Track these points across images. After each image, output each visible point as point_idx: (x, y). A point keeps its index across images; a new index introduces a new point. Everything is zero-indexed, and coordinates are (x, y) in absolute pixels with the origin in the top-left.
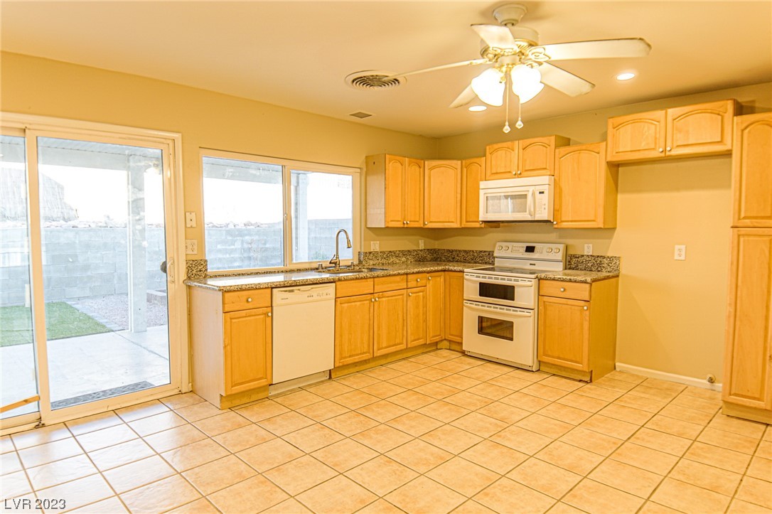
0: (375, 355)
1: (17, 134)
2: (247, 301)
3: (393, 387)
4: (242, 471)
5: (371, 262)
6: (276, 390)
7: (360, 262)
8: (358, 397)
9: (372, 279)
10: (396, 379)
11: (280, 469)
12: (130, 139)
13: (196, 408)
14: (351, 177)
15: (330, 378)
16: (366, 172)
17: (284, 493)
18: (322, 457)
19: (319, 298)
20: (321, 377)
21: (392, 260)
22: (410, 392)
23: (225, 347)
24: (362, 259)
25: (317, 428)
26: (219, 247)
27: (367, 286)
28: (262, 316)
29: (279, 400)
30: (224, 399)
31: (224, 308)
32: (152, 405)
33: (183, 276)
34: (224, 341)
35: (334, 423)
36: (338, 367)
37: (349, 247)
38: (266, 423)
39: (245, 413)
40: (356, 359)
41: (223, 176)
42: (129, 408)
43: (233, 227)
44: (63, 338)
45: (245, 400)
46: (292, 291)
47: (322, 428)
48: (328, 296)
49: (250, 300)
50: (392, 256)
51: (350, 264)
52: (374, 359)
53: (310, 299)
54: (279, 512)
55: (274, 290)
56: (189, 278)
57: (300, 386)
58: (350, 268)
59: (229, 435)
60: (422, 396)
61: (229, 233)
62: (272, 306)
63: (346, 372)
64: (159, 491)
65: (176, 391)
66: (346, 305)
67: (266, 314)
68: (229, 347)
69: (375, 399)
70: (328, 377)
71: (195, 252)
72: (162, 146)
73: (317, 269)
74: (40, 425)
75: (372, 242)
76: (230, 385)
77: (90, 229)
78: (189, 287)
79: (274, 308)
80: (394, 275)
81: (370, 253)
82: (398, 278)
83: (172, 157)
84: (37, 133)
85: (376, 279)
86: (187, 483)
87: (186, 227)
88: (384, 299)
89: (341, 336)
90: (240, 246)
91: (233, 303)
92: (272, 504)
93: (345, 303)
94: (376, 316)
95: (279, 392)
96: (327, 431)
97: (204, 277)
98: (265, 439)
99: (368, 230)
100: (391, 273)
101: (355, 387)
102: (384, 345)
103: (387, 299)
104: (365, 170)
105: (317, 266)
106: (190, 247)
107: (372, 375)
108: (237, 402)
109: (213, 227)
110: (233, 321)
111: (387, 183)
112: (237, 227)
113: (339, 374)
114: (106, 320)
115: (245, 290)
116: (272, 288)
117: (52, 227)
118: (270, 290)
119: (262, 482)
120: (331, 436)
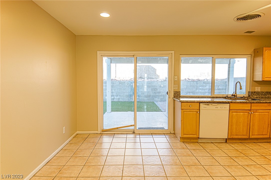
0: (250, 137)
1: (133, 57)
2: (190, 106)
3: (255, 153)
4: (177, 162)
5: (255, 96)
6: (201, 140)
7: (249, 96)
8: (235, 152)
9: (250, 104)
10: (258, 150)
11: (189, 166)
12: (159, 55)
13: (173, 139)
14: (246, 59)
15: (226, 142)
16: (254, 56)
17: (187, 175)
18: (207, 169)
19: (221, 109)
20: (222, 140)
21: (268, 96)
22: (263, 157)
23: (181, 121)
24: (250, 94)
25: (211, 158)
26: (200, 88)
27: (247, 107)
28: (195, 113)
29: (201, 144)
30: (181, 138)
31: (181, 108)
32: (162, 134)
33: (173, 96)
34: (181, 119)
35: (218, 159)
36: (230, 138)
37: (240, 89)
38: (193, 150)
39: (187, 145)
40: (240, 137)
41: (188, 63)
42: (156, 134)
43: (206, 81)
44: (150, 111)
45: (189, 141)
46: (209, 105)
47: (212, 159)
48: (225, 109)
49: (191, 106)
50: (268, 94)
51: (243, 96)
52: (249, 139)
53: (216, 109)
54: (182, 179)
55: (201, 104)
56: (174, 97)
57: (212, 141)
58: (242, 98)
59: (179, 150)
60: (268, 160)
61: (204, 83)
62: (199, 109)
63: (234, 141)
64: (152, 159)
65: (170, 132)
66: (235, 113)
67: (197, 112)
68: (183, 121)
69: (242, 155)
70: (225, 141)
71: (177, 89)
72: (168, 56)
73: (225, 97)
74: (134, 133)
75: (256, 87)
76: (183, 134)
77: (162, 82)
78: (174, 100)
79: (200, 110)
80: (264, 103)
81: (255, 92)
82: (266, 104)
83: (171, 59)
84: (137, 56)
85: (252, 104)
86: (160, 159)
87: (174, 81)
88: (257, 113)
89: (232, 126)
90: (208, 88)
91: (185, 106)
92: (182, 176)
93: (234, 112)
94: (251, 120)
95: (203, 141)
96: (214, 160)
97: (179, 97)
98: (189, 155)
99: (254, 82)
100: (262, 101)
101: (236, 148)
102: (256, 134)
103: (258, 113)
104: (253, 55)
105: (225, 96)
106: (175, 87)
107: (247, 145)
108: (186, 141)
109: (199, 80)
110: (185, 112)
111: (264, 60)
112: (208, 81)
113: (230, 141)
114: (161, 108)
115: (189, 102)
116: (200, 103)
117: (152, 81)
118: (199, 104)
119: (182, 168)
120: (215, 162)
